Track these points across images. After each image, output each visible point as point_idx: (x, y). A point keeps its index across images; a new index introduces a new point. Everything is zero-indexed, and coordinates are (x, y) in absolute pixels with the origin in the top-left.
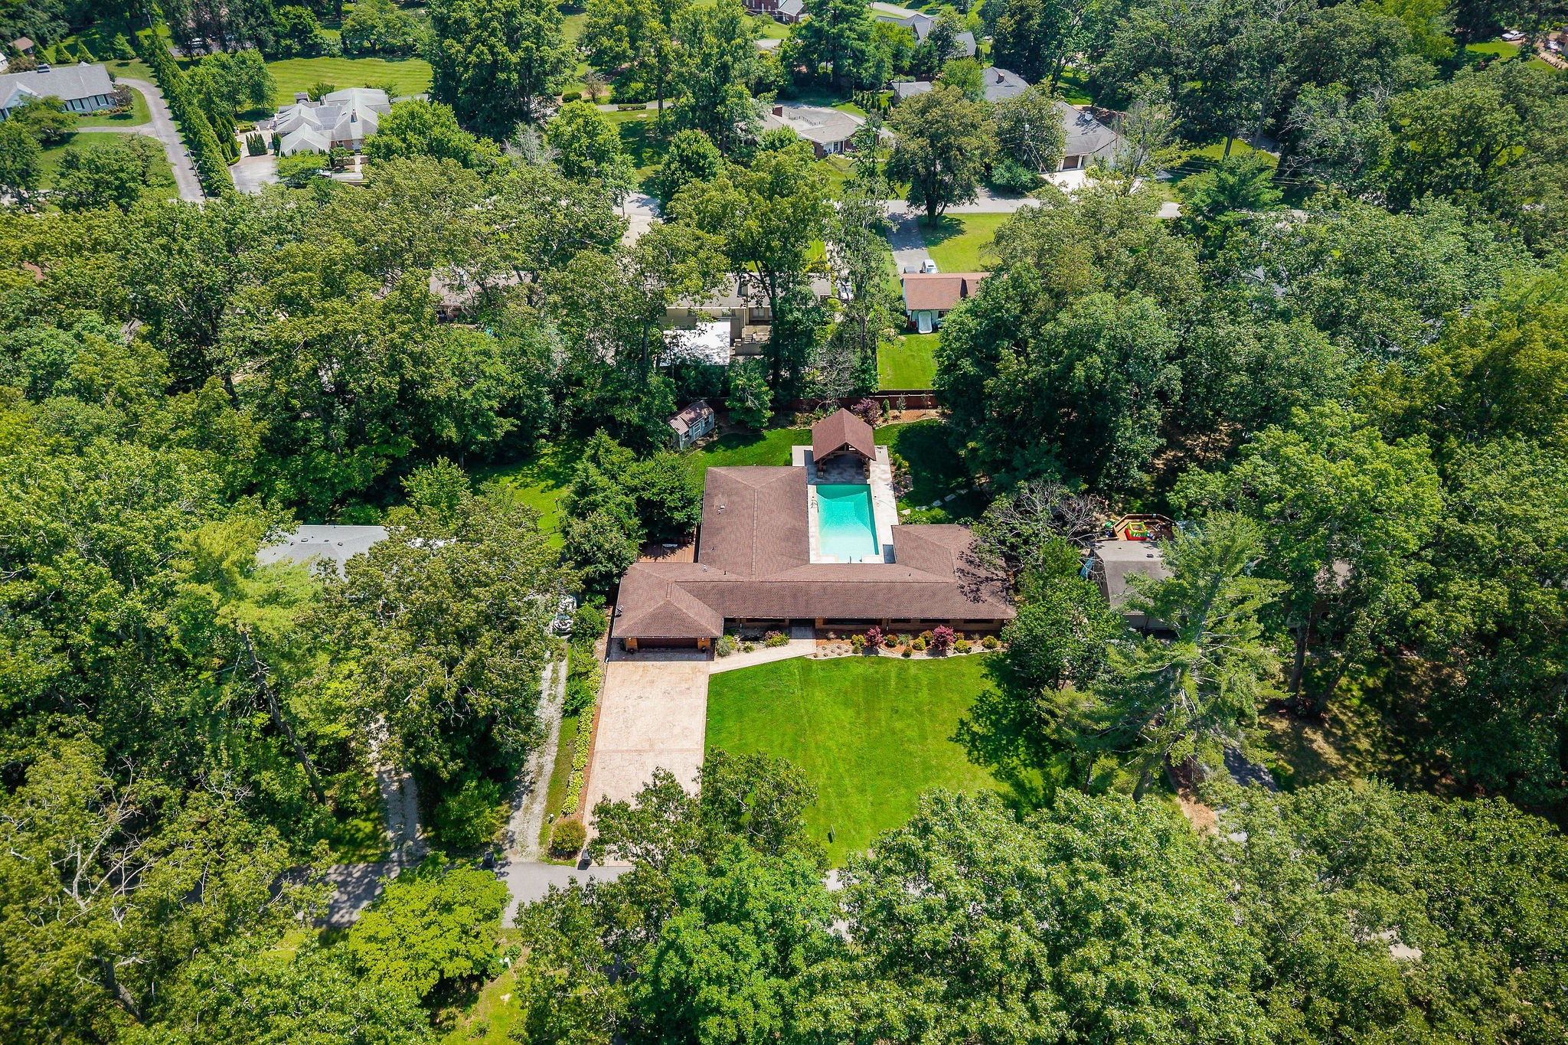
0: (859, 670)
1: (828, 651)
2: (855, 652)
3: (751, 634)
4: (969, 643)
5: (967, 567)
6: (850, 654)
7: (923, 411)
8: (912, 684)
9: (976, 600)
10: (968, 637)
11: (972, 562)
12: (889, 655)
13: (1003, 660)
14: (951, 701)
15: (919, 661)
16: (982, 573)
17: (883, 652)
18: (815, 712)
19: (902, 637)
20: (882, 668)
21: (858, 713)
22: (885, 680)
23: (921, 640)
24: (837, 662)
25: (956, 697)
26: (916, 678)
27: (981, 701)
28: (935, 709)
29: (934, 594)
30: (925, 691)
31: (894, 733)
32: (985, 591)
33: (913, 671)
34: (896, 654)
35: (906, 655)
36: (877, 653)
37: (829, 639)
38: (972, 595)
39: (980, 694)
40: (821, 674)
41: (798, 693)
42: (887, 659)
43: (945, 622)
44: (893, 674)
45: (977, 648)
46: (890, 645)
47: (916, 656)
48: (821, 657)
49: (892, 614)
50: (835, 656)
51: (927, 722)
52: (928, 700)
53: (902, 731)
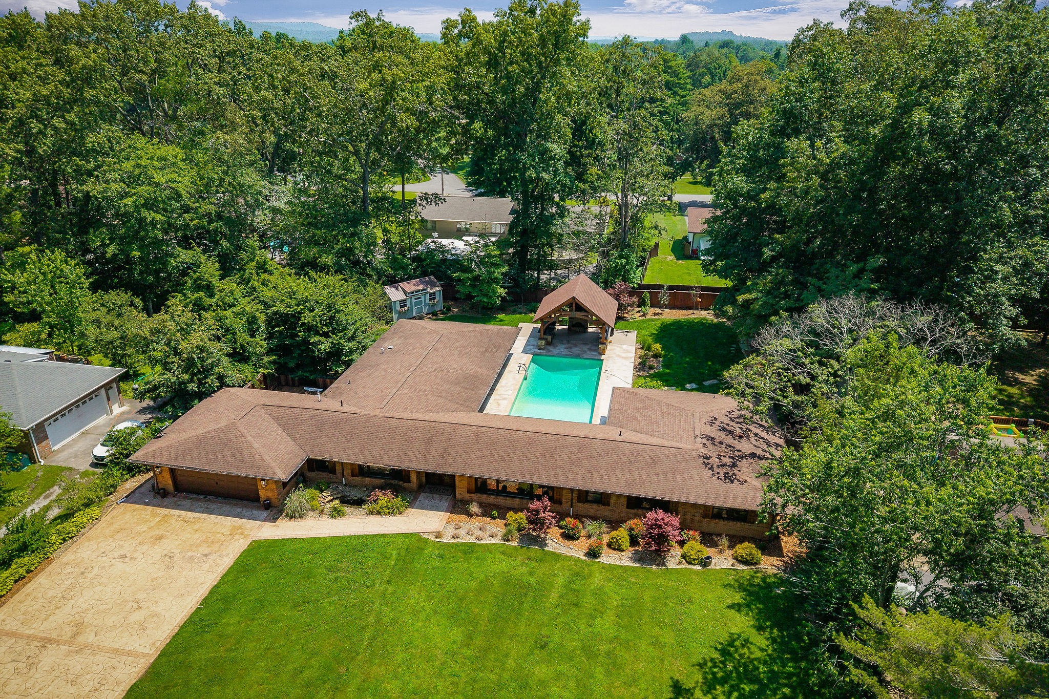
0: (503, 565)
1: (462, 532)
2: (506, 538)
3: (354, 494)
4: (708, 551)
5: (720, 436)
6: (497, 540)
7: (692, 311)
8: (588, 601)
9: (729, 478)
10: (708, 539)
11: (730, 432)
12: (563, 551)
13: (769, 587)
14: (656, 643)
15: (612, 567)
16: (745, 447)
17: (554, 542)
18: (394, 621)
19: (591, 526)
20: (542, 570)
21: (470, 637)
22: (542, 589)
23: (622, 533)
24: (469, 549)
25: (667, 637)
26: (598, 593)
27: (724, 652)
28: (620, 651)
29: (655, 462)
30: (610, 616)
31: (525, 686)
32: (746, 470)
33: (596, 580)
34: (577, 550)
35: (593, 554)
36: (543, 543)
37: (470, 515)
38: (722, 472)
39: (724, 638)
40: (434, 562)
41: (379, 586)
42: (556, 557)
43: (667, 506)
44: (560, 581)
45: (722, 561)
46: (569, 536)
47: (609, 558)
48: (447, 539)
49: (578, 481)
50: (472, 540)
51: (599, 673)
52: (612, 632)
53: (543, 684)
